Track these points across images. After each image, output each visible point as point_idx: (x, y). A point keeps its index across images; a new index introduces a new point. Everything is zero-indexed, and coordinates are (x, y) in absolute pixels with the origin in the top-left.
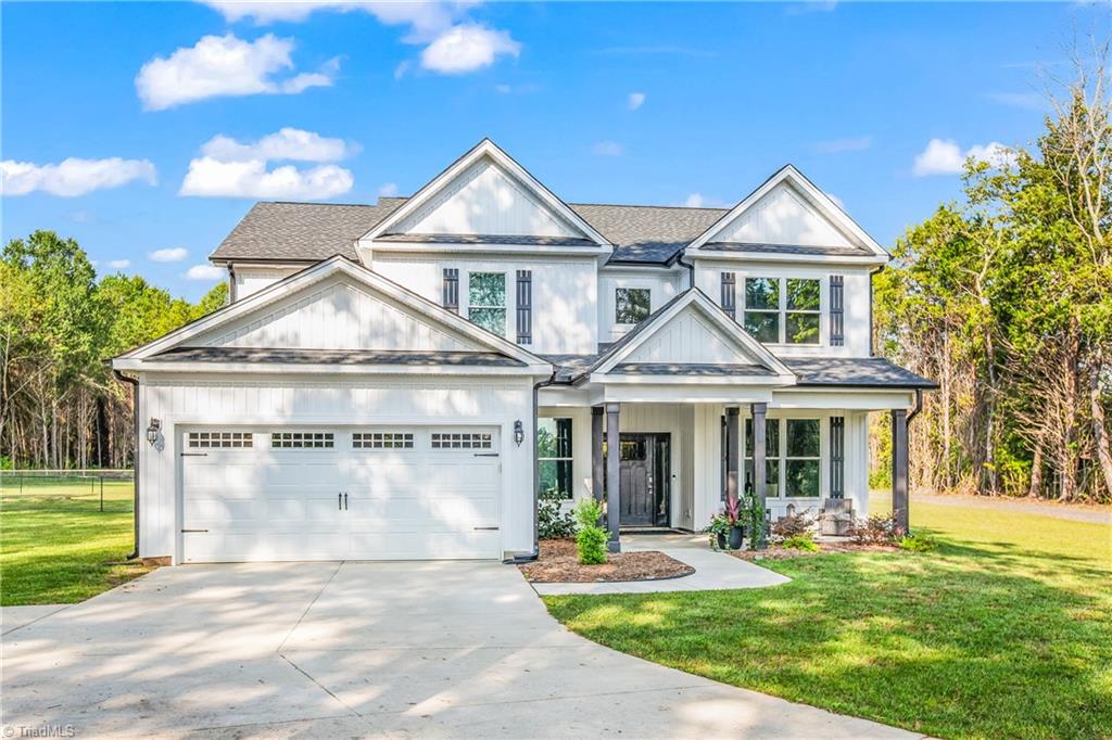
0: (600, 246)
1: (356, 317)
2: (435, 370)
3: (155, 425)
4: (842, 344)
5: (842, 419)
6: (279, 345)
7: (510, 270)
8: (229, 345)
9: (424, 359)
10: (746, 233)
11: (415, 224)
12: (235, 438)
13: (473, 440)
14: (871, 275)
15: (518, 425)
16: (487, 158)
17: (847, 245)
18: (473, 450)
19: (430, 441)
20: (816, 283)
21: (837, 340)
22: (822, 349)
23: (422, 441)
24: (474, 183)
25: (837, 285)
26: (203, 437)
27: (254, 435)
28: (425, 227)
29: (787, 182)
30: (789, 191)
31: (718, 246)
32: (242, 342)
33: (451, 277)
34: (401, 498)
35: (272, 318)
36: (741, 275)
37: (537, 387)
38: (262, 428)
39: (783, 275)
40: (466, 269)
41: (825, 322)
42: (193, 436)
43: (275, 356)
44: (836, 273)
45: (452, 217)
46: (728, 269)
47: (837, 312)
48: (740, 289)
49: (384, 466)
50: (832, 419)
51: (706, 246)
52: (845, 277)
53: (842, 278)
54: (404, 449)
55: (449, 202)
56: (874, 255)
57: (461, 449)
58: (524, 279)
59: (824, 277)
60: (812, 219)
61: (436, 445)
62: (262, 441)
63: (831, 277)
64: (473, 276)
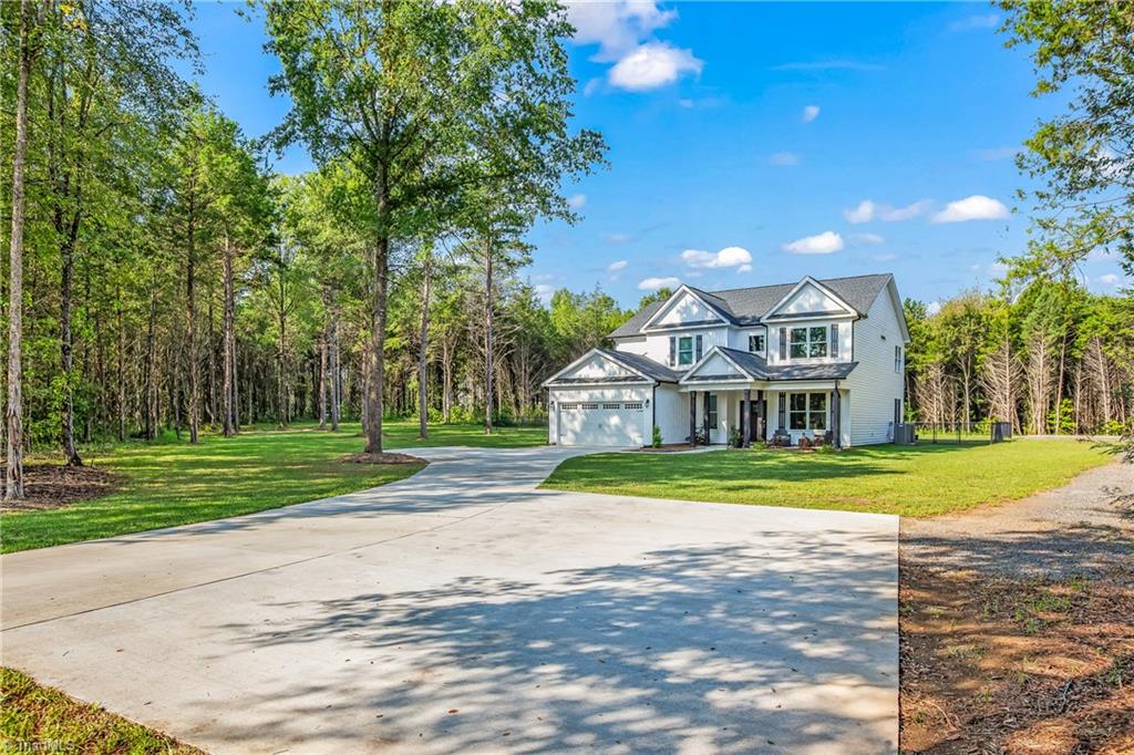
1: (604, 367)
3: (553, 403)
4: (837, 357)
6: (583, 377)
7: (694, 335)
8: (571, 377)
10: (792, 309)
11: (661, 320)
12: (575, 405)
13: (637, 406)
14: (852, 322)
15: (648, 401)
17: (840, 308)
18: (636, 409)
19: (625, 406)
20: (825, 328)
21: (835, 354)
22: (827, 360)
23: (622, 406)
24: (680, 302)
25: (835, 329)
26: (566, 406)
28: (665, 321)
29: (808, 282)
31: (777, 316)
33: (673, 341)
35: (581, 368)
36: (789, 329)
37: (654, 387)
38: (580, 403)
39: (808, 326)
40: (678, 336)
41: (829, 347)
42: (563, 406)
43: (580, 380)
44: (834, 323)
45: (674, 317)
46: (783, 326)
47: (835, 342)
48: (788, 332)
50: (831, 393)
51: (773, 316)
52: (839, 325)
53: (837, 325)
54: (617, 409)
55: (672, 311)
56: (851, 313)
57: (633, 409)
58: (699, 338)
59: (828, 326)
60: (824, 299)
61: (626, 408)
62: (580, 406)
63: (832, 325)
64: (681, 339)
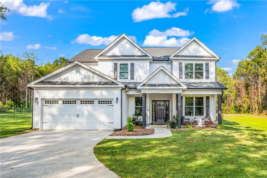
0: (149, 57)
1: (81, 74)
2: (97, 86)
3: (37, 99)
4: (209, 79)
5: (209, 97)
6: (64, 81)
7: (129, 63)
8: (53, 81)
9: (95, 83)
10: (185, 53)
11: (108, 53)
13: (109, 102)
14: (216, 62)
15: (117, 99)
16: (124, 38)
17: (210, 55)
18: (107, 104)
19: (98, 102)
20: (202, 64)
21: (207, 78)
22: (204, 80)
23: (96, 102)
24: (121, 43)
25: (207, 65)
26: (48, 102)
27: (59, 101)
28: (110, 54)
29: (194, 41)
30: (195, 43)
31: (178, 56)
32: (56, 80)
33: (116, 65)
34: (90, 115)
35: (62, 75)
36: (184, 63)
37: (122, 90)
38: (61, 99)
39: (194, 63)
40: (119, 63)
41: (204, 74)
42: (46, 101)
43: (62, 83)
44: (207, 62)
45: (116, 51)
46: (181, 61)
47: (207, 71)
48: (183, 66)
49: (87, 108)
50: (206, 97)
51: (175, 56)
52: (209, 63)
53: (208, 63)
54: (92, 104)
55: (116, 48)
56: (216, 57)
57: (105, 104)
58: (132, 65)
59: (204, 63)
60: (201, 49)
61: (99, 103)
62: (60, 102)
63: (206, 63)
64: (121, 64)
